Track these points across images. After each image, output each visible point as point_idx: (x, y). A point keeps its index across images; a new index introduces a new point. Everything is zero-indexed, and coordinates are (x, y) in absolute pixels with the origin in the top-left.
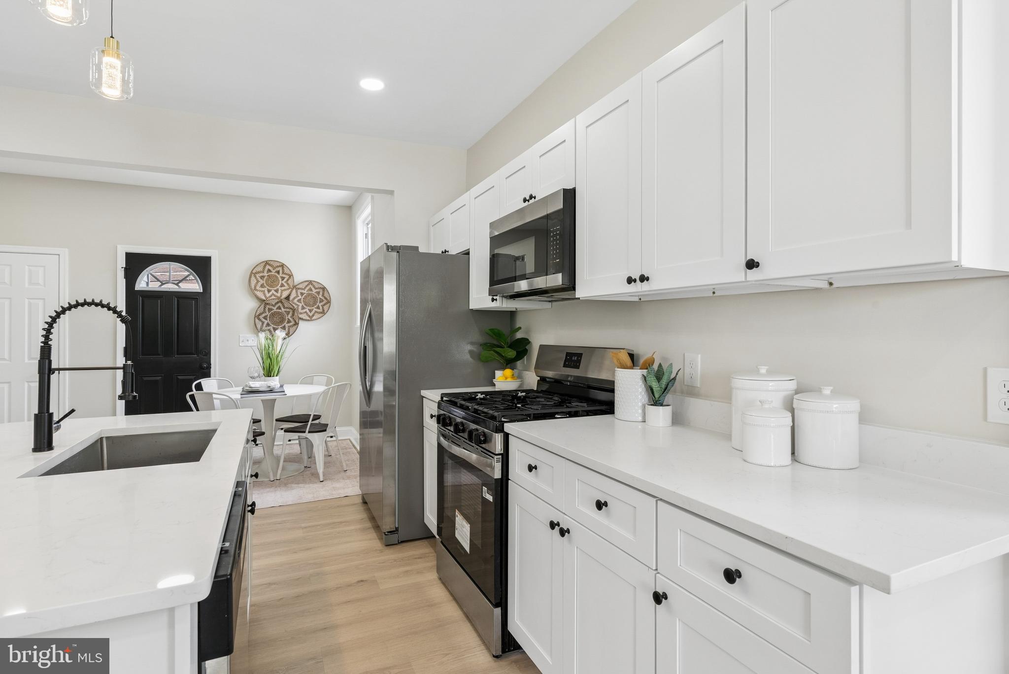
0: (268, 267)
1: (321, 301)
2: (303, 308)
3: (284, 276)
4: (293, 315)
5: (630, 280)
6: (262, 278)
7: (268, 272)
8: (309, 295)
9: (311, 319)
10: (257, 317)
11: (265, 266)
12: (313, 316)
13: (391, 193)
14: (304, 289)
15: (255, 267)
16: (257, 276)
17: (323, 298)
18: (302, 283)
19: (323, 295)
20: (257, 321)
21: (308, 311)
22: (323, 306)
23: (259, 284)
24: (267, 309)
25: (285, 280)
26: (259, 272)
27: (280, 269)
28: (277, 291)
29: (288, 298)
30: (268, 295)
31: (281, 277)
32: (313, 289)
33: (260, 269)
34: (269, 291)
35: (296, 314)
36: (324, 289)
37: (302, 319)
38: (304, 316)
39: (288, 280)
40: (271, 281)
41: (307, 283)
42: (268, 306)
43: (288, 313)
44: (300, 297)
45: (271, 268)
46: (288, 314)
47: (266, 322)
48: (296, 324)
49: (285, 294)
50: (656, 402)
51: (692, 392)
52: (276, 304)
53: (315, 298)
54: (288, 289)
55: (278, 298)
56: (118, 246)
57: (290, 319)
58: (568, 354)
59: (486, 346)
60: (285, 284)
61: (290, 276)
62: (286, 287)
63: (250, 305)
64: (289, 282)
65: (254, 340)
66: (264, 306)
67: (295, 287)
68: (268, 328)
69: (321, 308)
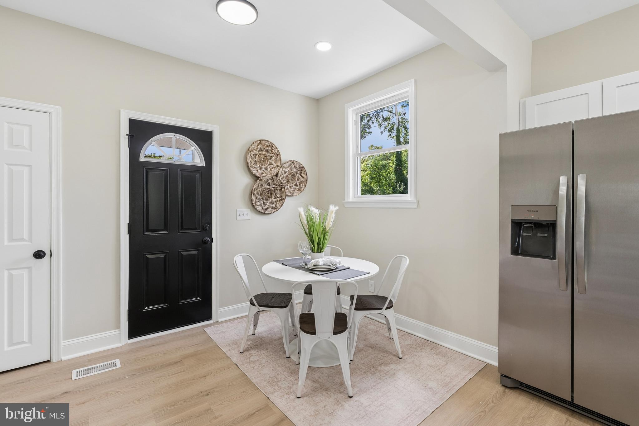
0: (260, 146)
1: (299, 179)
2: (286, 185)
3: (272, 155)
4: (280, 191)
6: (255, 155)
7: (259, 151)
8: (290, 173)
9: (292, 195)
10: (252, 192)
11: (258, 145)
12: (294, 192)
14: (287, 168)
15: (251, 145)
16: (252, 153)
17: (300, 177)
18: (287, 162)
19: (300, 174)
20: (252, 196)
21: (290, 188)
22: (300, 184)
23: (253, 161)
24: (260, 185)
25: (273, 159)
26: (254, 150)
27: (270, 149)
28: (266, 168)
29: (277, 175)
30: (260, 172)
31: (269, 156)
32: (293, 168)
33: (254, 147)
34: (260, 168)
35: (283, 190)
36: (302, 168)
37: (286, 195)
38: (288, 193)
39: (275, 159)
40: (261, 160)
41: (291, 163)
42: (261, 183)
43: (275, 189)
44: (284, 175)
45: (262, 148)
46: (275, 191)
47: (258, 197)
48: (283, 199)
49: (274, 172)
52: (267, 180)
53: (293, 176)
54: (276, 167)
55: (269, 175)
56: (122, 111)
57: (278, 194)
60: (273, 163)
61: (278, 155)
62: (274, 165)
63: (245, 181)
64: (277, 161)
65: (248, 214)
66: (258, 181)
67: (282, 165)
68: (260, 203)
69: (298, 185)
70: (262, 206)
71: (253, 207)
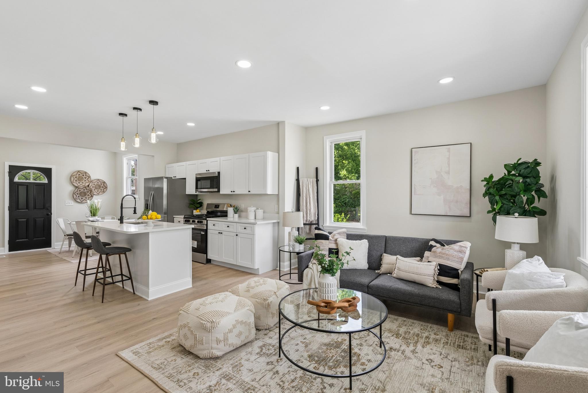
0: (79, 173)
1: (102, 187)
2: (94, 190)
4: (91, 193)
5: (231, 192)
6: (76, 177)
7: (79, 175)
8: (97, 185)
9: (98, 194)
10: (74, 193)
11: (77, 173)
12: (99, 193)
13: (153, 156)
14: (95, 182)
15: (73, 173)
16: (74, 176)
18: (95, 180)
19: (104, 185)
20: (74, 195)
21: (97, 191)
23: (75, 180)
24: (78, 190)
26: (75, 175)
27: (84, 174)
28: (82, 183)
29: (88, 186)
30: (79, 185)
31: (85, 177)
32: (99, 182)
34: (79, 183)
35: (92, 192)
36: (104, 182)
37: (95, 195)
38: (95, 193)
39: (88, 179)
40: (80, 179)
41: (97, 180)
42: (79, 189)
43: (88, 192)
44: (93, 185)
47: (78, 196)
48: (92, 196)
49: (87, 184)
50: (236, 213)
51: (242, 211)
52: (83, 188)
53: (100, 186)
54: (88, 182)
55: (84, 186)
56: (5, 162)
57: (89, 194)
58: (215, 205)
59: (190, 204)
61: (89, 177)
62: (87, 181)
63: (70, 188)
64: (89, 179)
65: (72, 203)
66: (77, 189)
67: (91, 181)
68: (79, 198)
69: (103, 190)
70: (80, 199)
71: (75, 200)
